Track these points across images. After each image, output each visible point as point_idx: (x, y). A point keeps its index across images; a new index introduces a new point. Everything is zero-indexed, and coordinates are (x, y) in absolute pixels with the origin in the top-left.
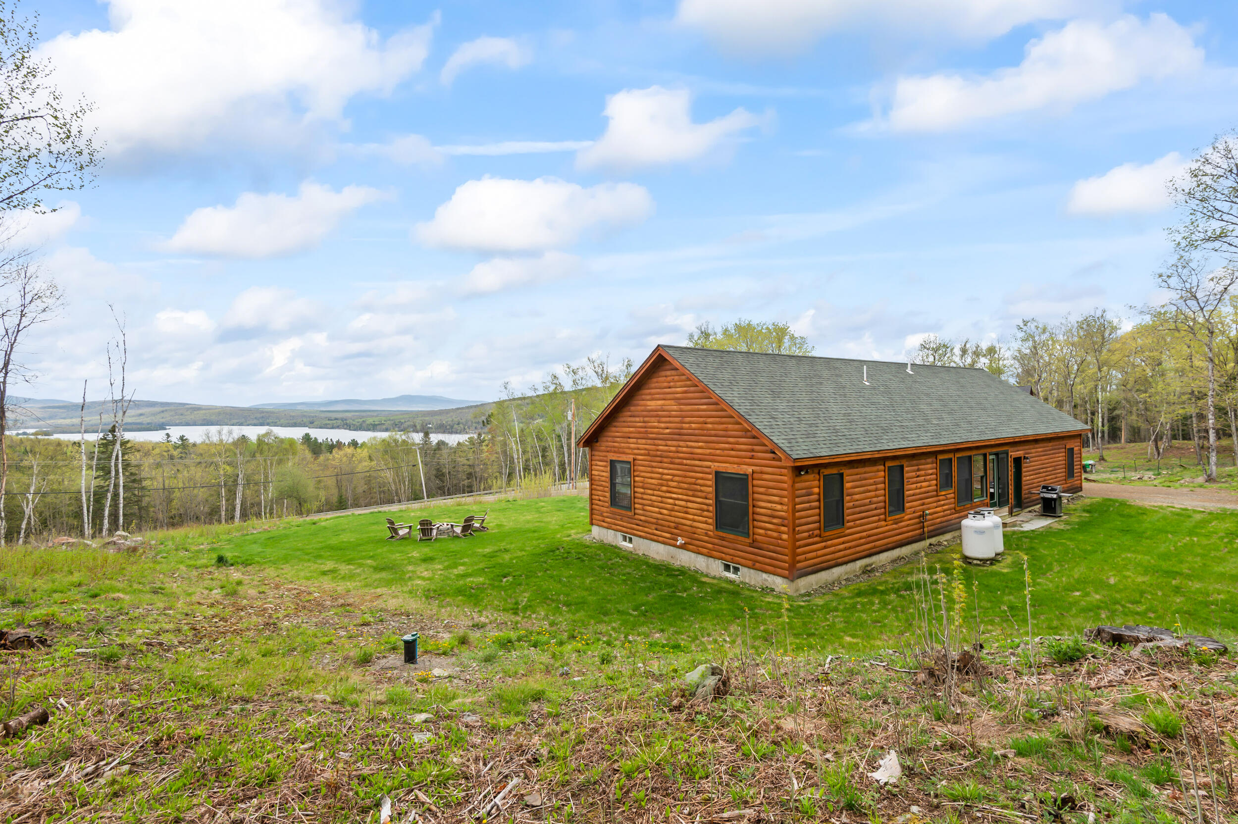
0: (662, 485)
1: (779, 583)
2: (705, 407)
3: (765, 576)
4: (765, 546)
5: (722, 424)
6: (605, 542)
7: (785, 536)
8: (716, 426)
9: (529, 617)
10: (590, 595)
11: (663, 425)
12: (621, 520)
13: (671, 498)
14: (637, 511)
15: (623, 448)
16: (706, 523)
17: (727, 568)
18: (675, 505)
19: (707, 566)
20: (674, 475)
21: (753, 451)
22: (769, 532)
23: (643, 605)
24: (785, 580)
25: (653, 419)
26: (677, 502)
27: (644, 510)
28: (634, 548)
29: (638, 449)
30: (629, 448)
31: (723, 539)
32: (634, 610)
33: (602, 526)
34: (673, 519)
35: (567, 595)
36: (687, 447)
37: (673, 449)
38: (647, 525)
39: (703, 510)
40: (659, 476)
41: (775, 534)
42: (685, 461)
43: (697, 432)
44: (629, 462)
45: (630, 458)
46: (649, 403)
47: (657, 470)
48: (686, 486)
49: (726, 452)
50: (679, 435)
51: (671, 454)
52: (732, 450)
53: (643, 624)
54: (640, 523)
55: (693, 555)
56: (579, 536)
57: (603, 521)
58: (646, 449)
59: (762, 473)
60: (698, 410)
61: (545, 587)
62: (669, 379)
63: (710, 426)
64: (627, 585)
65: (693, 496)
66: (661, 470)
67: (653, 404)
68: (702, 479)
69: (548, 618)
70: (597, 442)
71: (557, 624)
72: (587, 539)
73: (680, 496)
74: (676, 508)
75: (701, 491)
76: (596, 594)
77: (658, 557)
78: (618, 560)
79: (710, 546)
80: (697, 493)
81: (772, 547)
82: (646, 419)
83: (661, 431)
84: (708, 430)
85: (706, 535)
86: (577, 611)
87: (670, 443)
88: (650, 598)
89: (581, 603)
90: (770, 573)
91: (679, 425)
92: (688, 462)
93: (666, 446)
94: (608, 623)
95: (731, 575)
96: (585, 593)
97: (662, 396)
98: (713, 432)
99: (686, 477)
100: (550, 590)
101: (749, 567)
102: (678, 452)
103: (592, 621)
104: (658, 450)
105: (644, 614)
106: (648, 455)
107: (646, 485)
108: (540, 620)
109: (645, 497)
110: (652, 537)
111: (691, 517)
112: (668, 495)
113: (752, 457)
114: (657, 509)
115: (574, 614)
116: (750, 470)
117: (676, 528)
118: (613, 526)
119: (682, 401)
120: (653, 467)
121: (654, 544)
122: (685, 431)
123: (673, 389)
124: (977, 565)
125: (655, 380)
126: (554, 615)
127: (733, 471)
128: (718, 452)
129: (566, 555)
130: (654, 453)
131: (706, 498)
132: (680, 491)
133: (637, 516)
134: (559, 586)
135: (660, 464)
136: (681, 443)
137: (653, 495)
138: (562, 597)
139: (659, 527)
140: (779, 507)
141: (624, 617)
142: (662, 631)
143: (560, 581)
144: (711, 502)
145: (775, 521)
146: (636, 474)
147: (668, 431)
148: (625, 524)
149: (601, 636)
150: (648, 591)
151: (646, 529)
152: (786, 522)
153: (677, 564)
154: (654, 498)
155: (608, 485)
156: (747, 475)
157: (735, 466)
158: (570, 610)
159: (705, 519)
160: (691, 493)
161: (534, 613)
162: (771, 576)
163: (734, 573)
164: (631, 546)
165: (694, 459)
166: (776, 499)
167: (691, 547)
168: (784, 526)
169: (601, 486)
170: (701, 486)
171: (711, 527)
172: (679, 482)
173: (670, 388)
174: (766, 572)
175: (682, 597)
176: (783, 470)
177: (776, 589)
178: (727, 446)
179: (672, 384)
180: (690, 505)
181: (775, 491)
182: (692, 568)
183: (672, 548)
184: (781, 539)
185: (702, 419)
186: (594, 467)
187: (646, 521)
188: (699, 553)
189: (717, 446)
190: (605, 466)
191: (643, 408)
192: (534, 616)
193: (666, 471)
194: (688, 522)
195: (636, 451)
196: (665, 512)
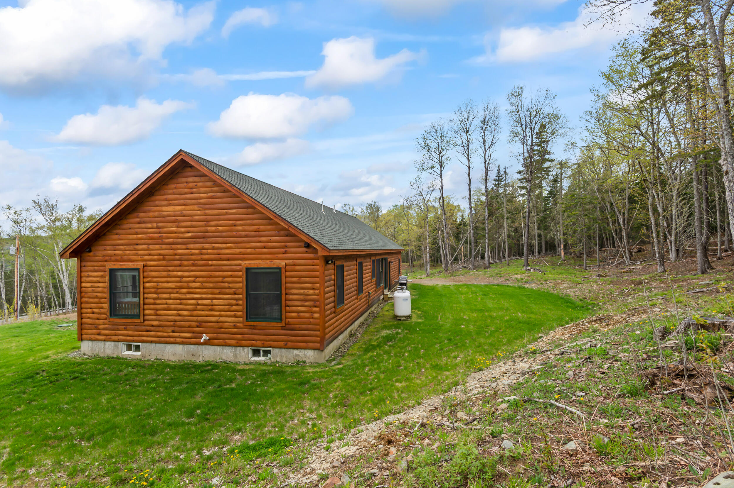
0: (181, 288)
1: (309, 355)
2: (234, 211)
3: (296, 352)
4: (297, 326)
5: (253, 225)
6: (102, 355)
7: (316, 315)
8: (246, 228)
9: (24, 476)
10: (117, 416)
11: (183, 230)
12: (125, 329)
13: (193, 299)
14: (147, 317)
15: (129, 255)
16: (235, 316)
17: (256, 353)
18: (198, 304)
19: (235, 356)
20: (197, 277)
21: (286, 247)
22: (302, 314)
23: (198, 408)
24: (316, 352)
25: (170, 224)
26: (200, 302)
27: (157, 315)
28: (142, 355)
29: (150, 255)
30: (137, 255)
31: (254, 327)
32: (189, 418)
33: (97, 340)
34: (195, 318)
35: (81, 425)
36: (213, 248)
37: (197, 251)
38: (161, 329)
39: (232, 305)
40: (178, 279)
41: (307, 315)
42: (210, 262)
43: (224, 234)
44: (137, 270)
45: (139, 265)
46: (164, 208)
47: (175, 273)
48: (211, 285)
49: (257, 250)
50: (204, 237)
51: (193, 257)
52: (265, 247)
53: (211, 429)
54: (152, 328)
55: (218, 349)
56: (64, 355)
57: (99, 334)
58: (160, 254)
59: (294, 265)
60: (227, 214)
61: (36, 424)
62: (191, 185)
63: (240, 228)
64: (159, 392)
65: (220, 293)
66: (180, 274)
67: (169, 210)
68: (231, 276)
69: (61, 466)
70: (90, 251)
71: (83, 471)
72: (73, 356)
73: (204, 296)
74: (199, 307)
75: (229, 288)
76: (124, 412)
77: (174, 358)
78: (130, 369)
79: (239, 336)
80: (224, 290)
81: (304, 326)
82: (160, 225)
83: (181, 235)
84: (237, 231)
85: (235, 327)
86: (108, 441)
87: (192, 246)
88: (199, 399)
89: (111, 429)
90: (301, 348)
91: (203, 229)
92: (214, 262)
93: (188, 249)
94: (163, 444)
95: (261, 359)
96: (108, 416)
97: (182, 202)
98: (243, 233)
99: (211, 276)
100: (48, 426)
101: (280, 348)
102: (201, 254)
103: (139, 448)
104: (176, 254)
105: (204, 417)
106: (164, 260)
107: (159, 290)
108: (47, 475)
109: (158, 301)
110: (168, 339)
111: (217, 313)
112: (188, 296)
113: (285, 253)
114: (175, 312)
115: (104, 447)
116: (283, 263)
117: (198, 327)
118: (113, 338)
119: (207, 206)
120: (169, 271)
121: (169, 347)
122: (211, 234)
123: (196, 195)
124: (404, 320)
125: (173, 186)
126: (71, 458)
127: (265, 266)
128: (249, 251)
129: (54, 378)
130: (172, 257)
131: (235, 294)
132: (204, 290)
133: (146, 323)
134: (61, 417)
135: (178, 268)
136: (206, 246)
137: (170, 299)
138: (73, 430)
139: (176, 329)
140: (311, 292)
141: (181, 429)
142: (239, 430)
143: (60, 411)
144: (241, 296)
145: (307, 304)
146: (145, 280)
147: (190, 235)
148: (130, 333)
149: (161, 465)
150: (191, 391)
151: (159, 334)
152: (318, 303)
153: (199, 360)
154: (171, 301)
155: (107, 295)
156: (280, 269)
157: (268, 261)
158: (95, 444)
159: (233, 313)
160: (217, 291)
161: (31, 466)
162: (303, 351)
163: (263, 356)
164: (139, 353)
165: (221, 259)
166: (309, 285)
167: (216, 341)
168: (315, 307)
169: (97, 297)
170: (229, 283)
171: (241, 319)
172: (202, 282)
173: (192, 193)
174: (297, 349)
175: (232, 389)
176: (315, 261)
177: (307, 361)
178: (258, 244)
179: (194, 190)
180: (215, 302)
181: (307, 279)
182: (219, 361)
183: (192, 346)
184: (313, 318)
185: (231, 222)
186: (84, 279)
187: (158, 326)
188: (226, 346)
189: (248, 245)
190: (102, 277)
191: (156, 214)
192: (33, 471)
193: (186, 274)
194: (214, 319)
195: (146, 258)
196: (185, 313)
